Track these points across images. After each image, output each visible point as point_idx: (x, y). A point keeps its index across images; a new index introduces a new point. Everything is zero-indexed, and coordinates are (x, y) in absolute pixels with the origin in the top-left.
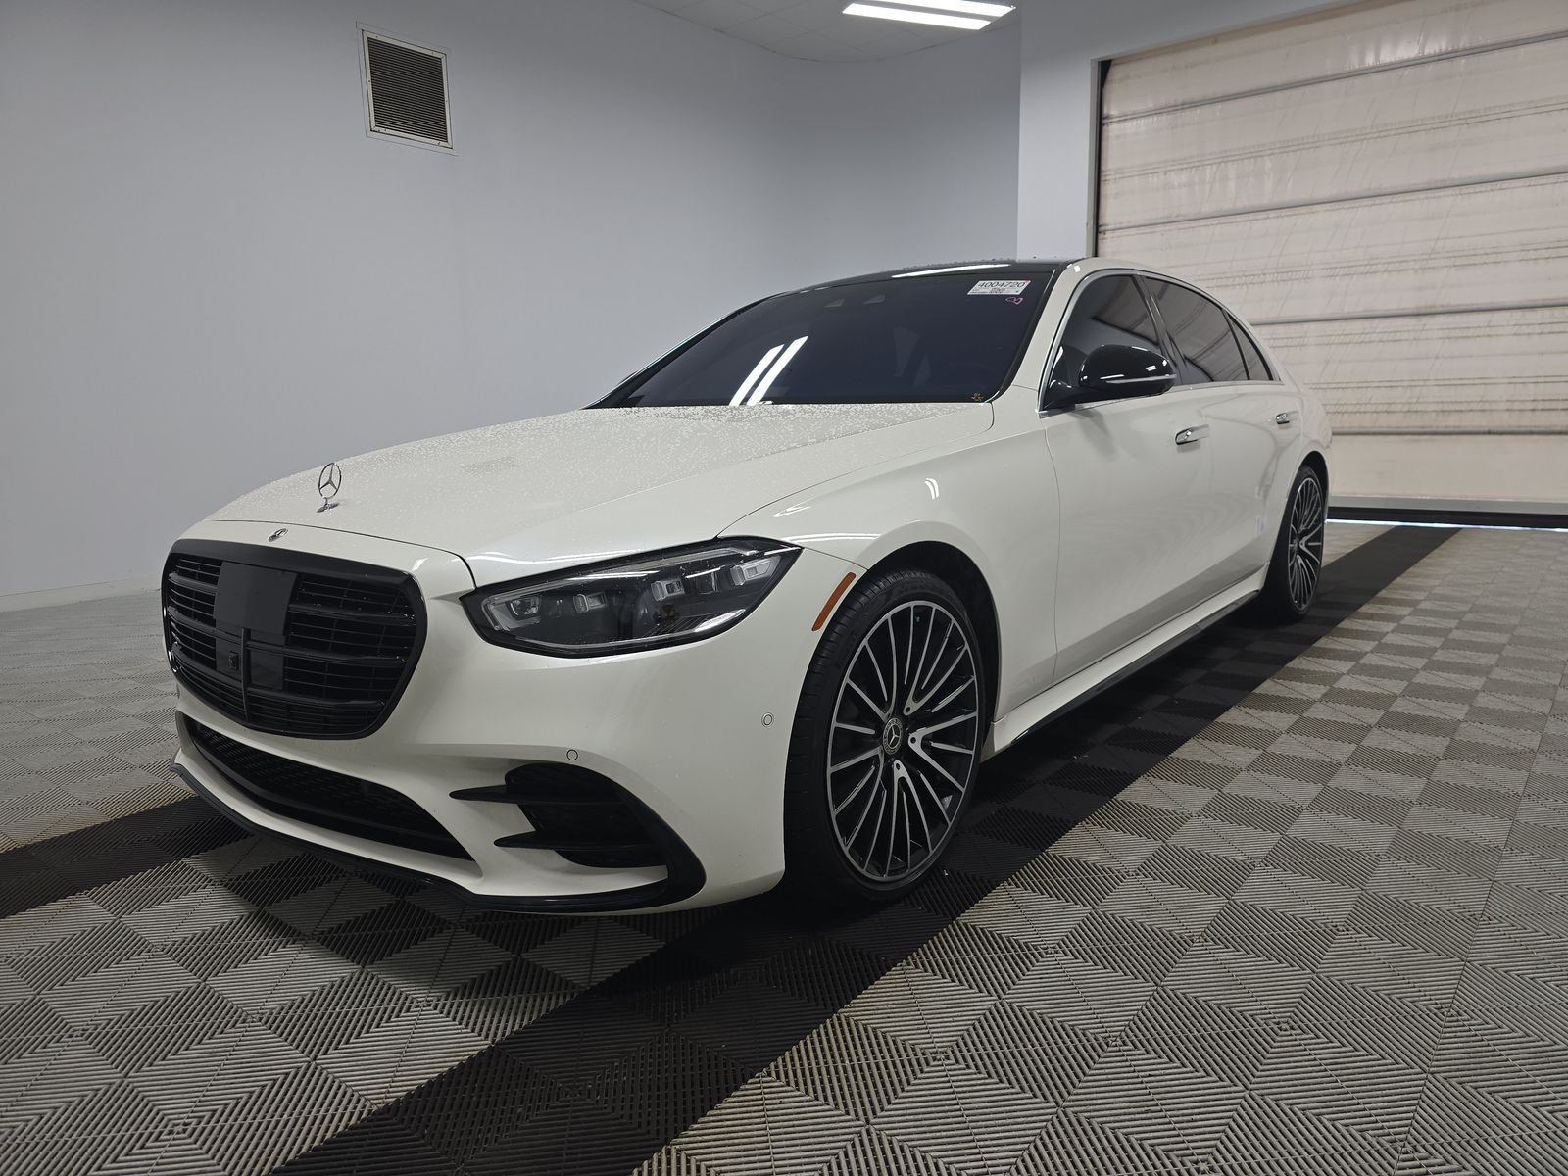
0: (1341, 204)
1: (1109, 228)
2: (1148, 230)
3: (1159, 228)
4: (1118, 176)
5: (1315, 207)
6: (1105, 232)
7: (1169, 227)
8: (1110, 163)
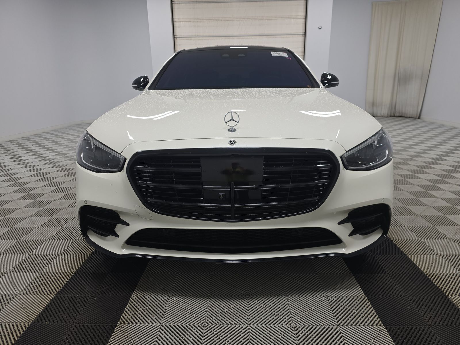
0: (240, 37)
1: (178, 37)
2: (189, 39)
3: (193, 39)
4: (179, 21)
5: (234, 37)
6: (176, 38)
7: (195, 38)
8: (175, 17)
